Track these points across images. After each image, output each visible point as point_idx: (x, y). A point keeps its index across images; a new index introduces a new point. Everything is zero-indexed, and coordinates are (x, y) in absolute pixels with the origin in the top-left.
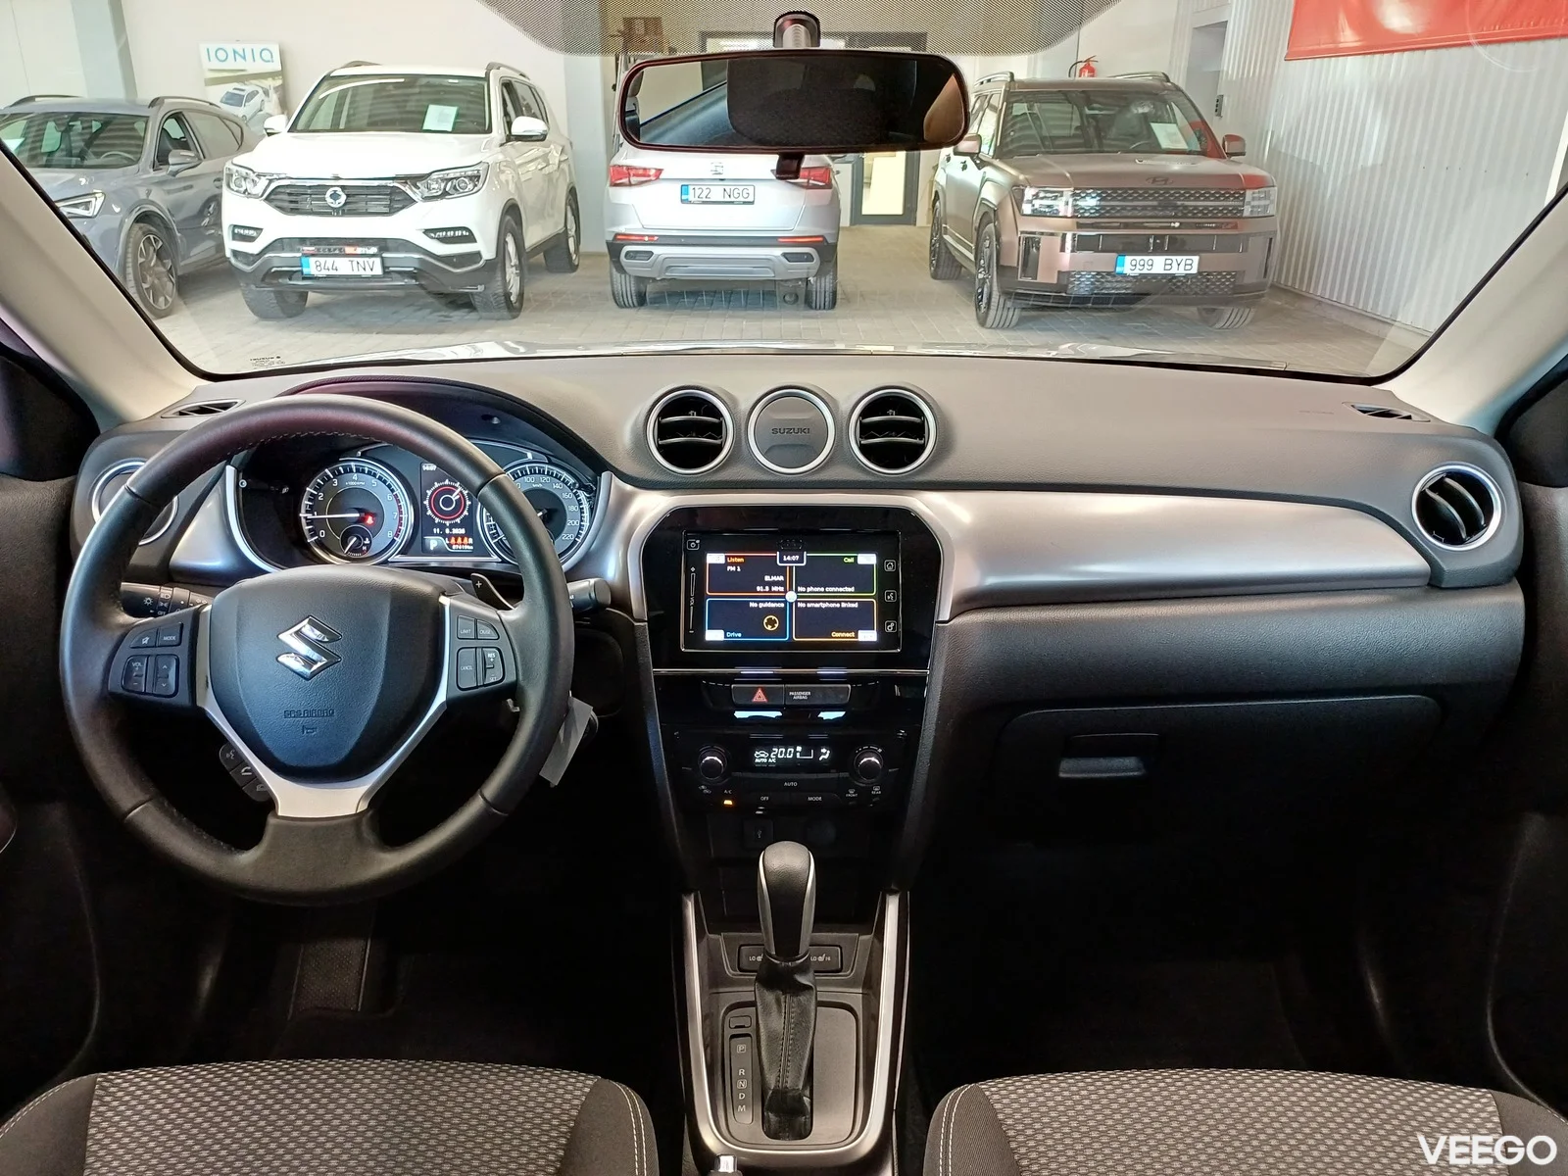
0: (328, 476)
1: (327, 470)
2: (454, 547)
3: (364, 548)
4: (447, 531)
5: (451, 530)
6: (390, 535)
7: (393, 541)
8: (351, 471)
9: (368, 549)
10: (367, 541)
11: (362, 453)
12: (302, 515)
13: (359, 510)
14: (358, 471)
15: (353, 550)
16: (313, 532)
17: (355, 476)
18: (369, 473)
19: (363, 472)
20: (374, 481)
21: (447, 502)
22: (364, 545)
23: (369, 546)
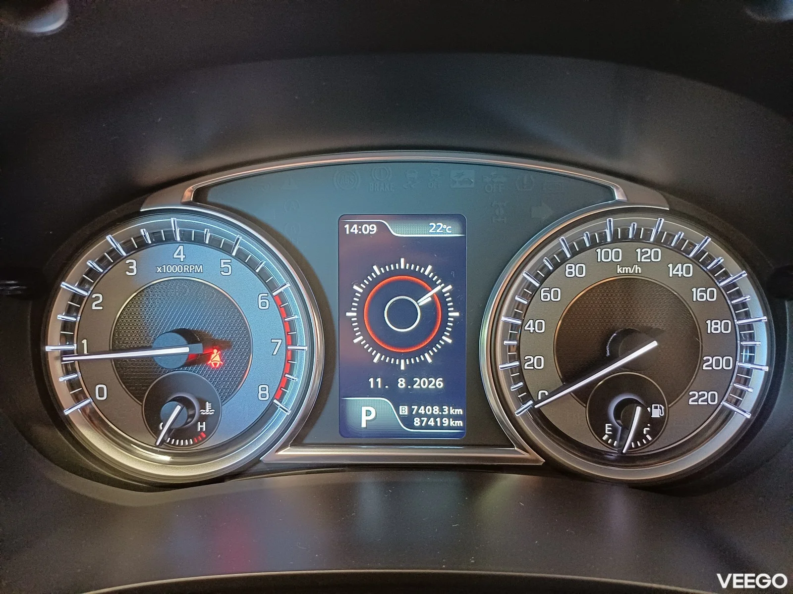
0: (112, 252)
1: (108, 238)
2: (417, 422)
3: (202, 427)
4: (402, 383)
5: (410, 382)
6: (265, 394)
7: (271, 409)
8: (170, 238)
9: (209, 432)
10: (208, 410)
11: (200, 197)
12: (52, 348)
13: (190, 336)
14: (186, 238)
15: (177, 433)
16: (77, 390)
17: (180, 251)
18: (215, 244)
19: (199, 240)
20: (225, 261)
21: (403, 314)
22: (203, 419)
23: (212, 422)
